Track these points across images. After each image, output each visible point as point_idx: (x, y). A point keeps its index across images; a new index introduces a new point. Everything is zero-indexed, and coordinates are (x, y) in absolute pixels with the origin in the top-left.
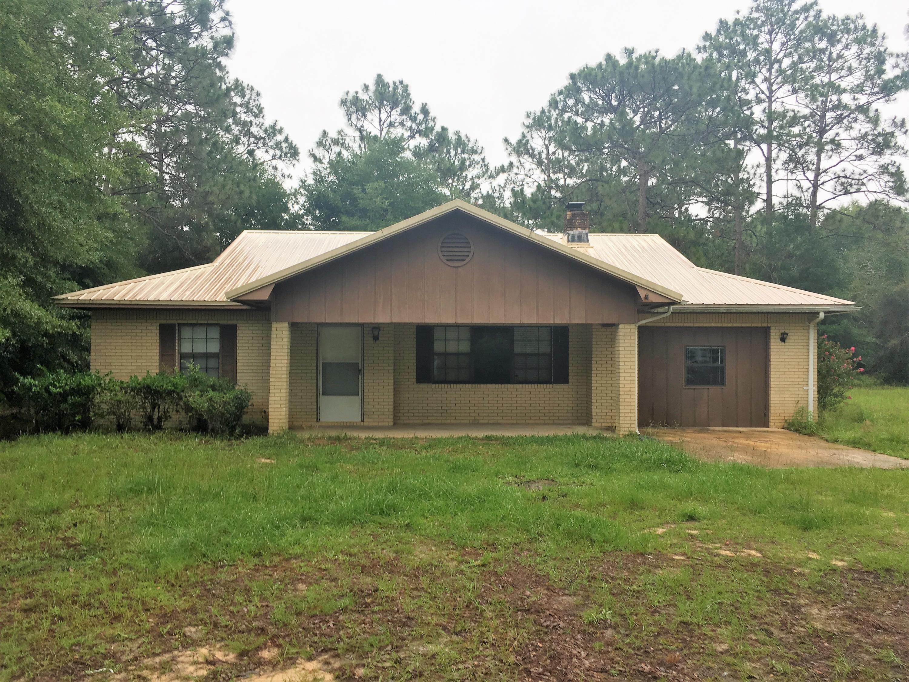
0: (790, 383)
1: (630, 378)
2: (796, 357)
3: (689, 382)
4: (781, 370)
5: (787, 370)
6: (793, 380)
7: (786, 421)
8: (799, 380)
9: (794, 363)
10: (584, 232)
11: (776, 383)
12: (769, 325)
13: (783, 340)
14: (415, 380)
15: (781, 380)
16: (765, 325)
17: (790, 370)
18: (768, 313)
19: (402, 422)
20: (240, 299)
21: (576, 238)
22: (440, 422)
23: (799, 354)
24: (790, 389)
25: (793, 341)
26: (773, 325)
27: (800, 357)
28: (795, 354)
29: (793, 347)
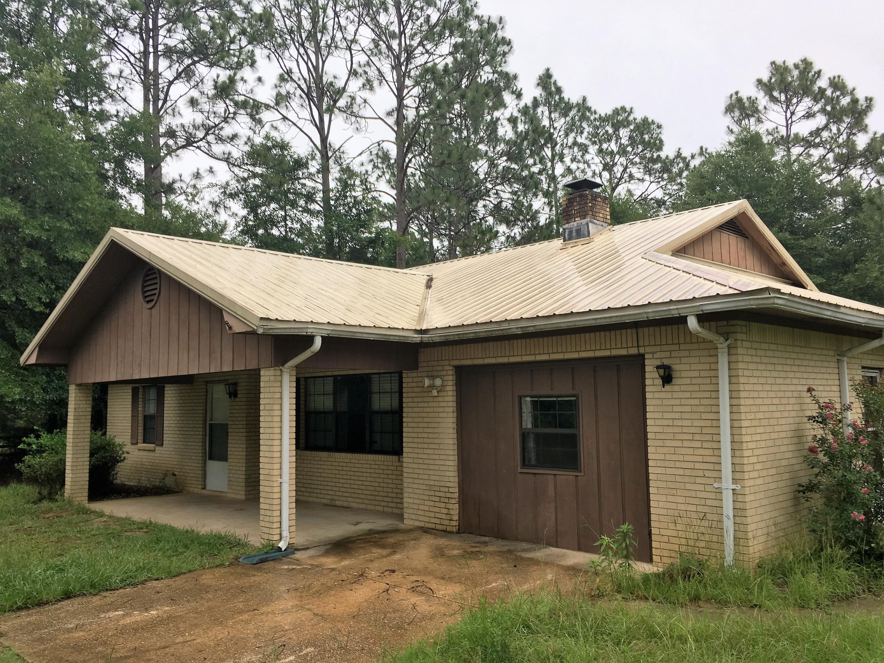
0: (687, 472)
2: (696, 416)
3: (530, 461)
5: (679, 443)
6: (690, 465)
8: (704, 466)
9: (693, 430)
10: (584, 221)
11: (659, 470)
12: (642, 351)
13: (667, 379)
15: (667, 464)
16: (633, 351)
17: (686, 444)
21: (574, 234)
23: (702, 409)
24: (688, 486)
25: (688, 381)
26: (648, 349)
27: (704, 416)
28: (695, 409)
29: (688, 395)
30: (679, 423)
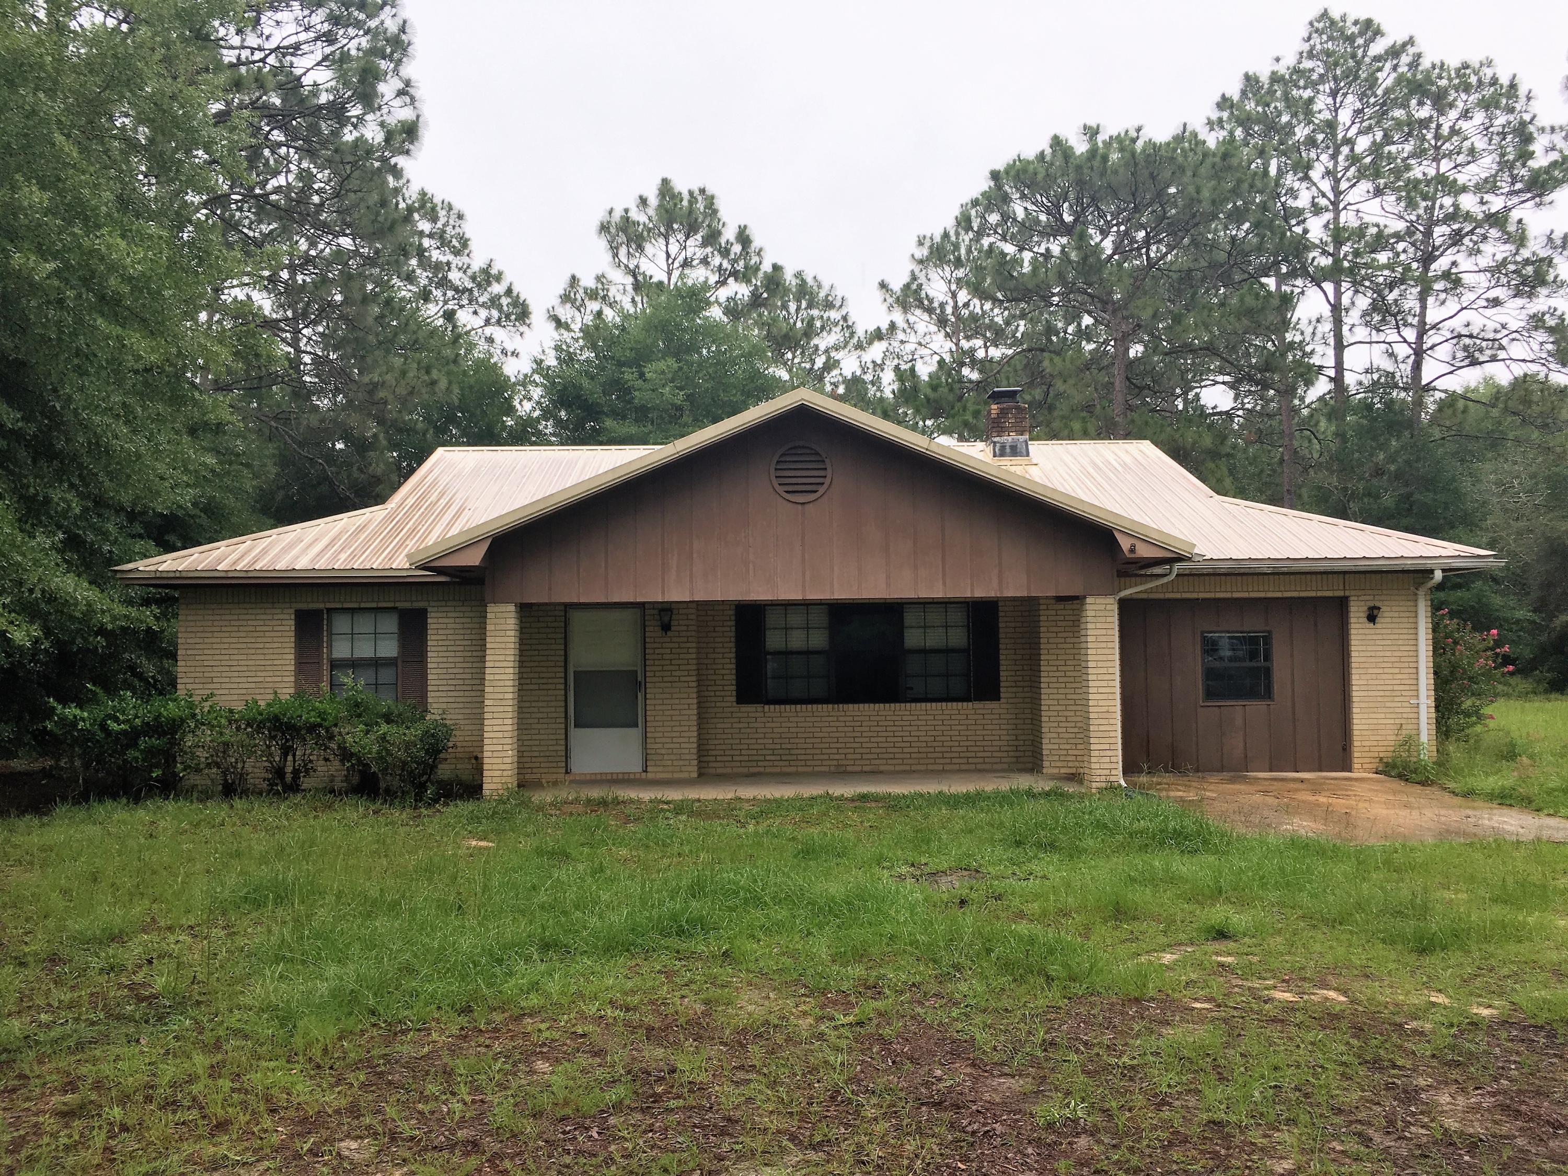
0: (1387, 693)
1: (1108, 690)
2: (1395, 648)
3: (1210, 694)
4: (1370, 671)
5: (1381, 671)
6: (1390, 688)
7: (1381, 759)
8: (1402, 687)
9: (1393, 659)
10: (1022, 438)
11: (1362, 694)
12: (1347, 593)
13: (1372, 618)
14: (734, 699)
15: (1369, 688)
16: (1341, 594)
17: (1386, 670)
18: (1345, 573)
19: (712, 771)
20: (432, 564)
21: (1008, 450)
22: (778, 770)
23: (1400, 642)
24: (1388, 705)
25: (1389, 620)
26: (1353, 593)
27: (1402, 648)
28: (1394, 642)
29: (1389, 631)
30: (1381, 654)
